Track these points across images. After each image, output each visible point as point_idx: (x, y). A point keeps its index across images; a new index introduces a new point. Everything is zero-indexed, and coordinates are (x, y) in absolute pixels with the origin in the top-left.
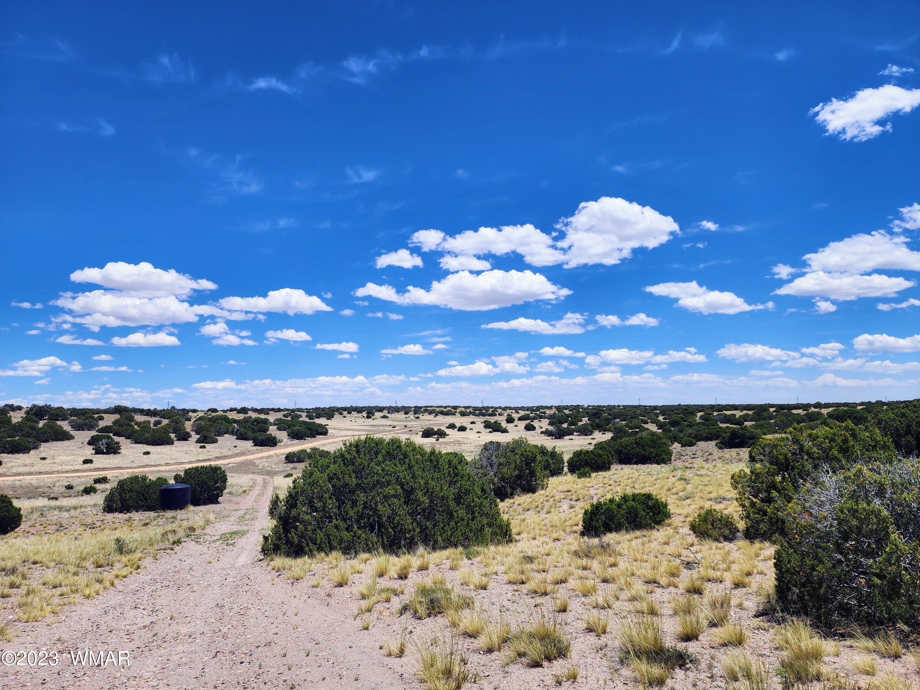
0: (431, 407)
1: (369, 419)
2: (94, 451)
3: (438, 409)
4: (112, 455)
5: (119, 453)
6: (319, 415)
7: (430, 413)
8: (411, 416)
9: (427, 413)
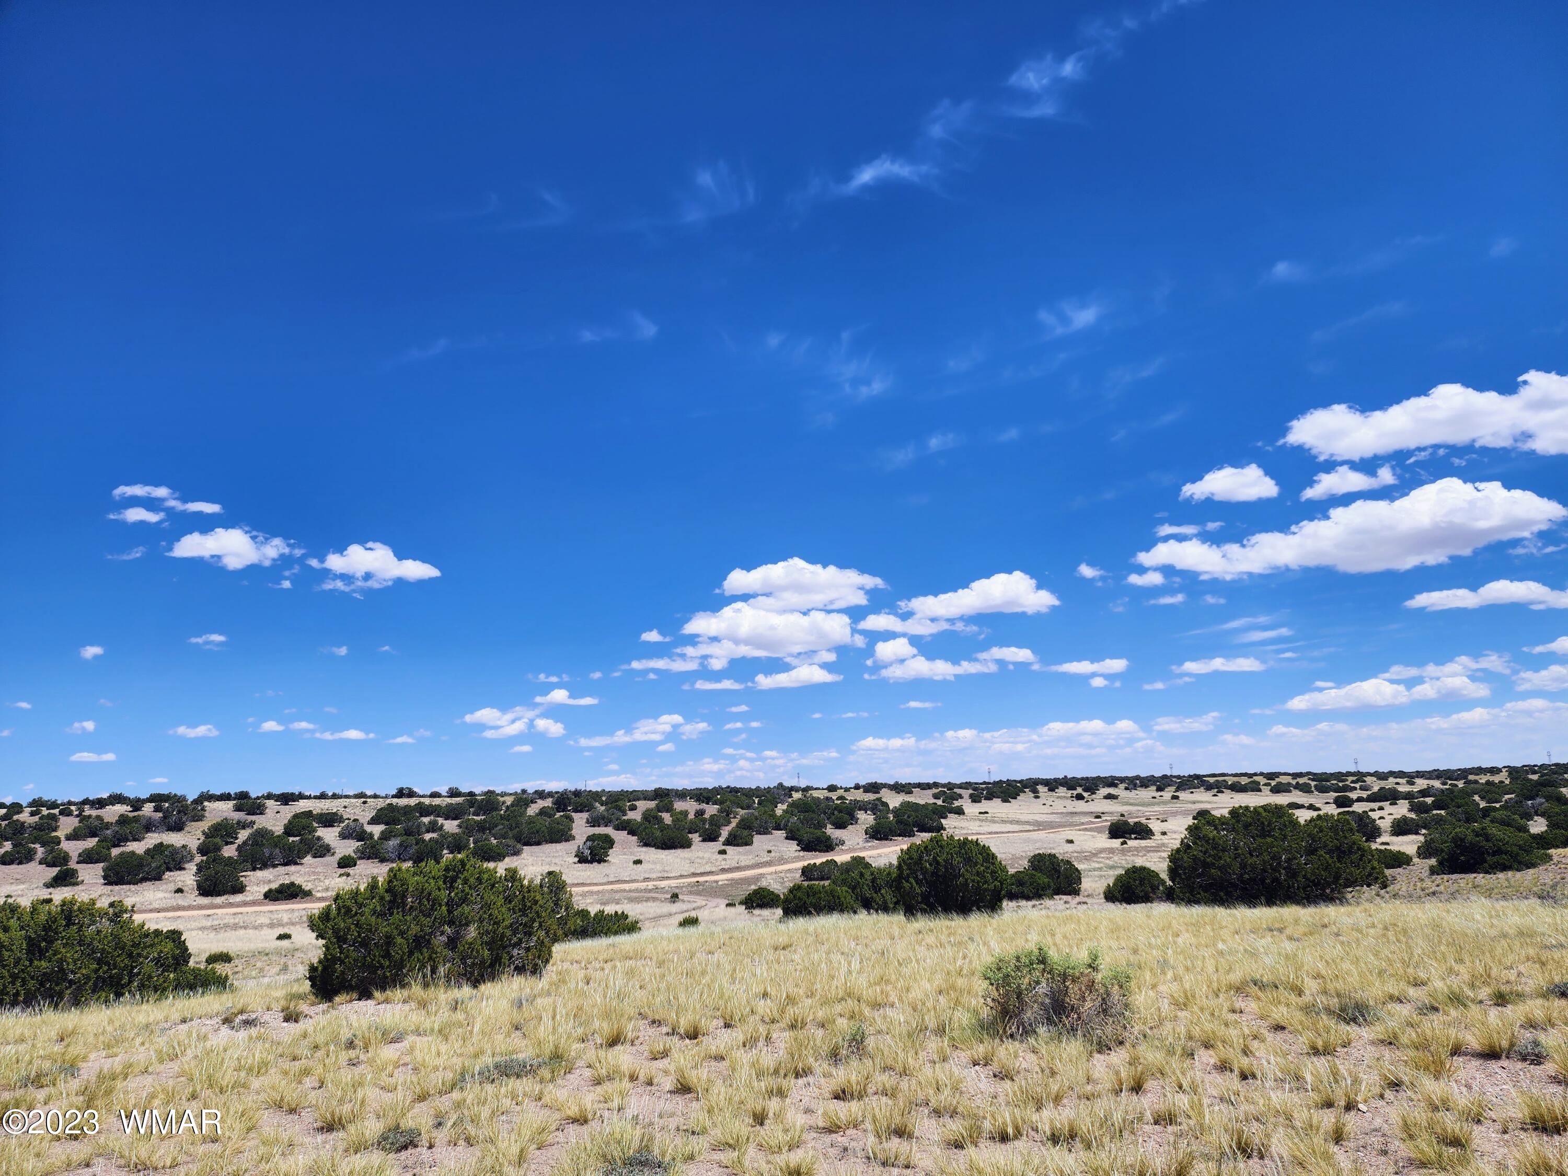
0: (1214, 775)
1: (1080, 801)
2: (576, 859)
3: (1230, 781)
4: (595, 864)
5: (605, 861)
6: (991, 794)
7: (1209, 787)
8: (1167, 794)
9: (1202, 789)
